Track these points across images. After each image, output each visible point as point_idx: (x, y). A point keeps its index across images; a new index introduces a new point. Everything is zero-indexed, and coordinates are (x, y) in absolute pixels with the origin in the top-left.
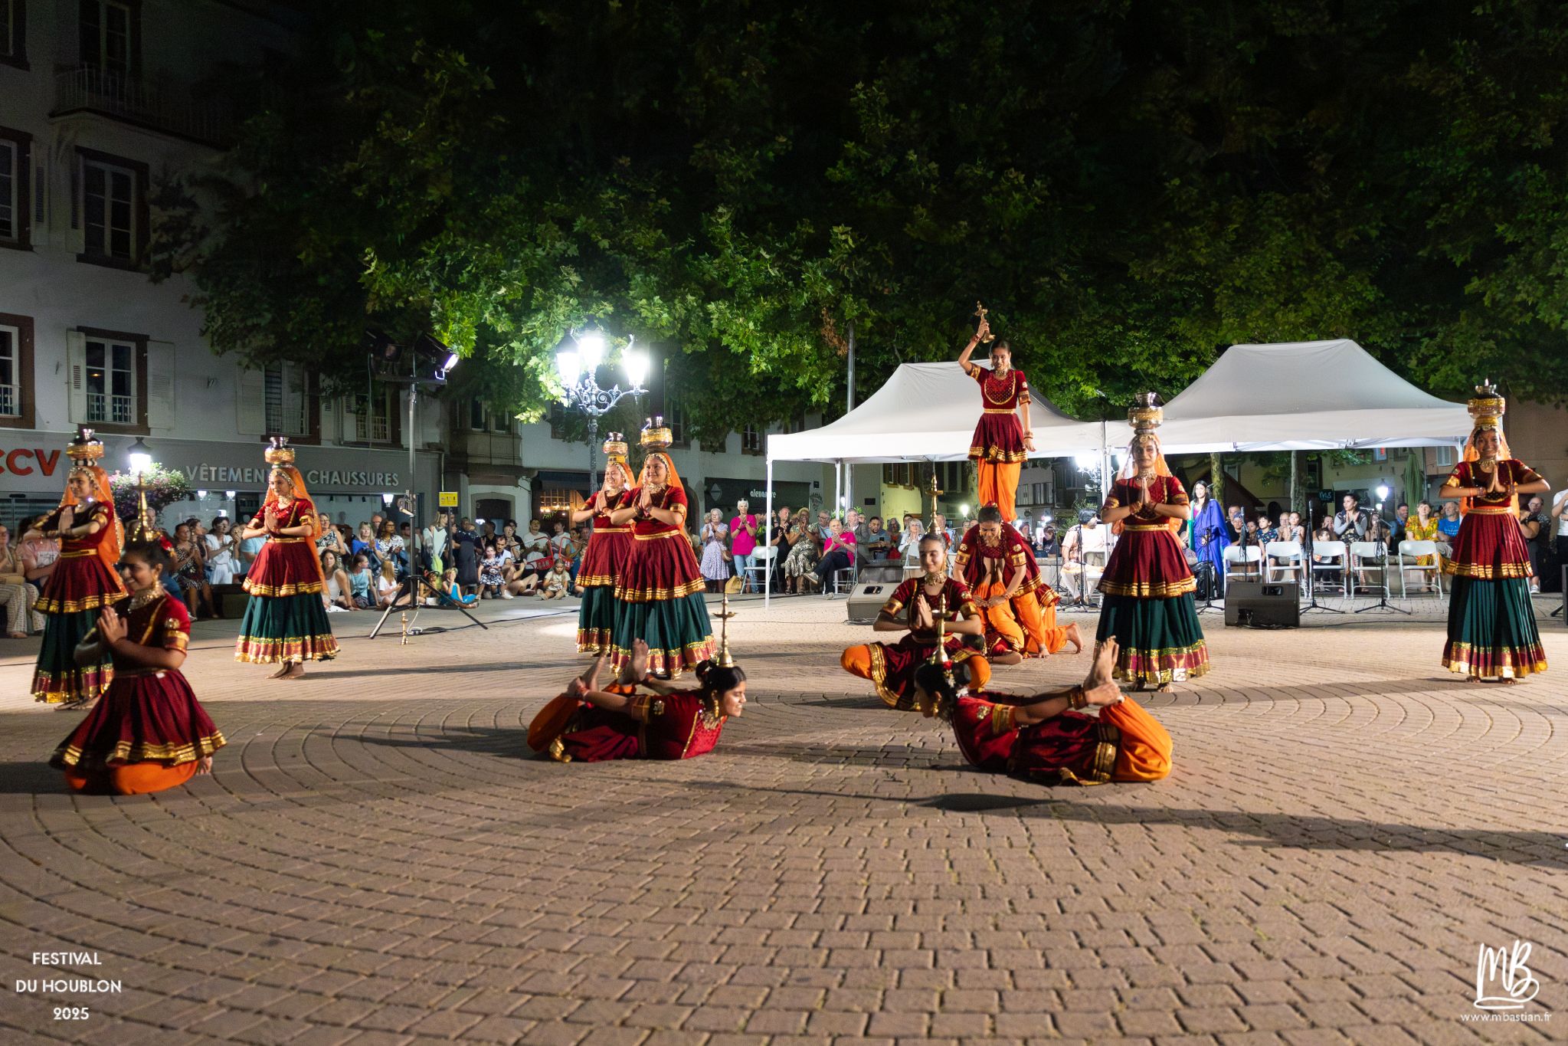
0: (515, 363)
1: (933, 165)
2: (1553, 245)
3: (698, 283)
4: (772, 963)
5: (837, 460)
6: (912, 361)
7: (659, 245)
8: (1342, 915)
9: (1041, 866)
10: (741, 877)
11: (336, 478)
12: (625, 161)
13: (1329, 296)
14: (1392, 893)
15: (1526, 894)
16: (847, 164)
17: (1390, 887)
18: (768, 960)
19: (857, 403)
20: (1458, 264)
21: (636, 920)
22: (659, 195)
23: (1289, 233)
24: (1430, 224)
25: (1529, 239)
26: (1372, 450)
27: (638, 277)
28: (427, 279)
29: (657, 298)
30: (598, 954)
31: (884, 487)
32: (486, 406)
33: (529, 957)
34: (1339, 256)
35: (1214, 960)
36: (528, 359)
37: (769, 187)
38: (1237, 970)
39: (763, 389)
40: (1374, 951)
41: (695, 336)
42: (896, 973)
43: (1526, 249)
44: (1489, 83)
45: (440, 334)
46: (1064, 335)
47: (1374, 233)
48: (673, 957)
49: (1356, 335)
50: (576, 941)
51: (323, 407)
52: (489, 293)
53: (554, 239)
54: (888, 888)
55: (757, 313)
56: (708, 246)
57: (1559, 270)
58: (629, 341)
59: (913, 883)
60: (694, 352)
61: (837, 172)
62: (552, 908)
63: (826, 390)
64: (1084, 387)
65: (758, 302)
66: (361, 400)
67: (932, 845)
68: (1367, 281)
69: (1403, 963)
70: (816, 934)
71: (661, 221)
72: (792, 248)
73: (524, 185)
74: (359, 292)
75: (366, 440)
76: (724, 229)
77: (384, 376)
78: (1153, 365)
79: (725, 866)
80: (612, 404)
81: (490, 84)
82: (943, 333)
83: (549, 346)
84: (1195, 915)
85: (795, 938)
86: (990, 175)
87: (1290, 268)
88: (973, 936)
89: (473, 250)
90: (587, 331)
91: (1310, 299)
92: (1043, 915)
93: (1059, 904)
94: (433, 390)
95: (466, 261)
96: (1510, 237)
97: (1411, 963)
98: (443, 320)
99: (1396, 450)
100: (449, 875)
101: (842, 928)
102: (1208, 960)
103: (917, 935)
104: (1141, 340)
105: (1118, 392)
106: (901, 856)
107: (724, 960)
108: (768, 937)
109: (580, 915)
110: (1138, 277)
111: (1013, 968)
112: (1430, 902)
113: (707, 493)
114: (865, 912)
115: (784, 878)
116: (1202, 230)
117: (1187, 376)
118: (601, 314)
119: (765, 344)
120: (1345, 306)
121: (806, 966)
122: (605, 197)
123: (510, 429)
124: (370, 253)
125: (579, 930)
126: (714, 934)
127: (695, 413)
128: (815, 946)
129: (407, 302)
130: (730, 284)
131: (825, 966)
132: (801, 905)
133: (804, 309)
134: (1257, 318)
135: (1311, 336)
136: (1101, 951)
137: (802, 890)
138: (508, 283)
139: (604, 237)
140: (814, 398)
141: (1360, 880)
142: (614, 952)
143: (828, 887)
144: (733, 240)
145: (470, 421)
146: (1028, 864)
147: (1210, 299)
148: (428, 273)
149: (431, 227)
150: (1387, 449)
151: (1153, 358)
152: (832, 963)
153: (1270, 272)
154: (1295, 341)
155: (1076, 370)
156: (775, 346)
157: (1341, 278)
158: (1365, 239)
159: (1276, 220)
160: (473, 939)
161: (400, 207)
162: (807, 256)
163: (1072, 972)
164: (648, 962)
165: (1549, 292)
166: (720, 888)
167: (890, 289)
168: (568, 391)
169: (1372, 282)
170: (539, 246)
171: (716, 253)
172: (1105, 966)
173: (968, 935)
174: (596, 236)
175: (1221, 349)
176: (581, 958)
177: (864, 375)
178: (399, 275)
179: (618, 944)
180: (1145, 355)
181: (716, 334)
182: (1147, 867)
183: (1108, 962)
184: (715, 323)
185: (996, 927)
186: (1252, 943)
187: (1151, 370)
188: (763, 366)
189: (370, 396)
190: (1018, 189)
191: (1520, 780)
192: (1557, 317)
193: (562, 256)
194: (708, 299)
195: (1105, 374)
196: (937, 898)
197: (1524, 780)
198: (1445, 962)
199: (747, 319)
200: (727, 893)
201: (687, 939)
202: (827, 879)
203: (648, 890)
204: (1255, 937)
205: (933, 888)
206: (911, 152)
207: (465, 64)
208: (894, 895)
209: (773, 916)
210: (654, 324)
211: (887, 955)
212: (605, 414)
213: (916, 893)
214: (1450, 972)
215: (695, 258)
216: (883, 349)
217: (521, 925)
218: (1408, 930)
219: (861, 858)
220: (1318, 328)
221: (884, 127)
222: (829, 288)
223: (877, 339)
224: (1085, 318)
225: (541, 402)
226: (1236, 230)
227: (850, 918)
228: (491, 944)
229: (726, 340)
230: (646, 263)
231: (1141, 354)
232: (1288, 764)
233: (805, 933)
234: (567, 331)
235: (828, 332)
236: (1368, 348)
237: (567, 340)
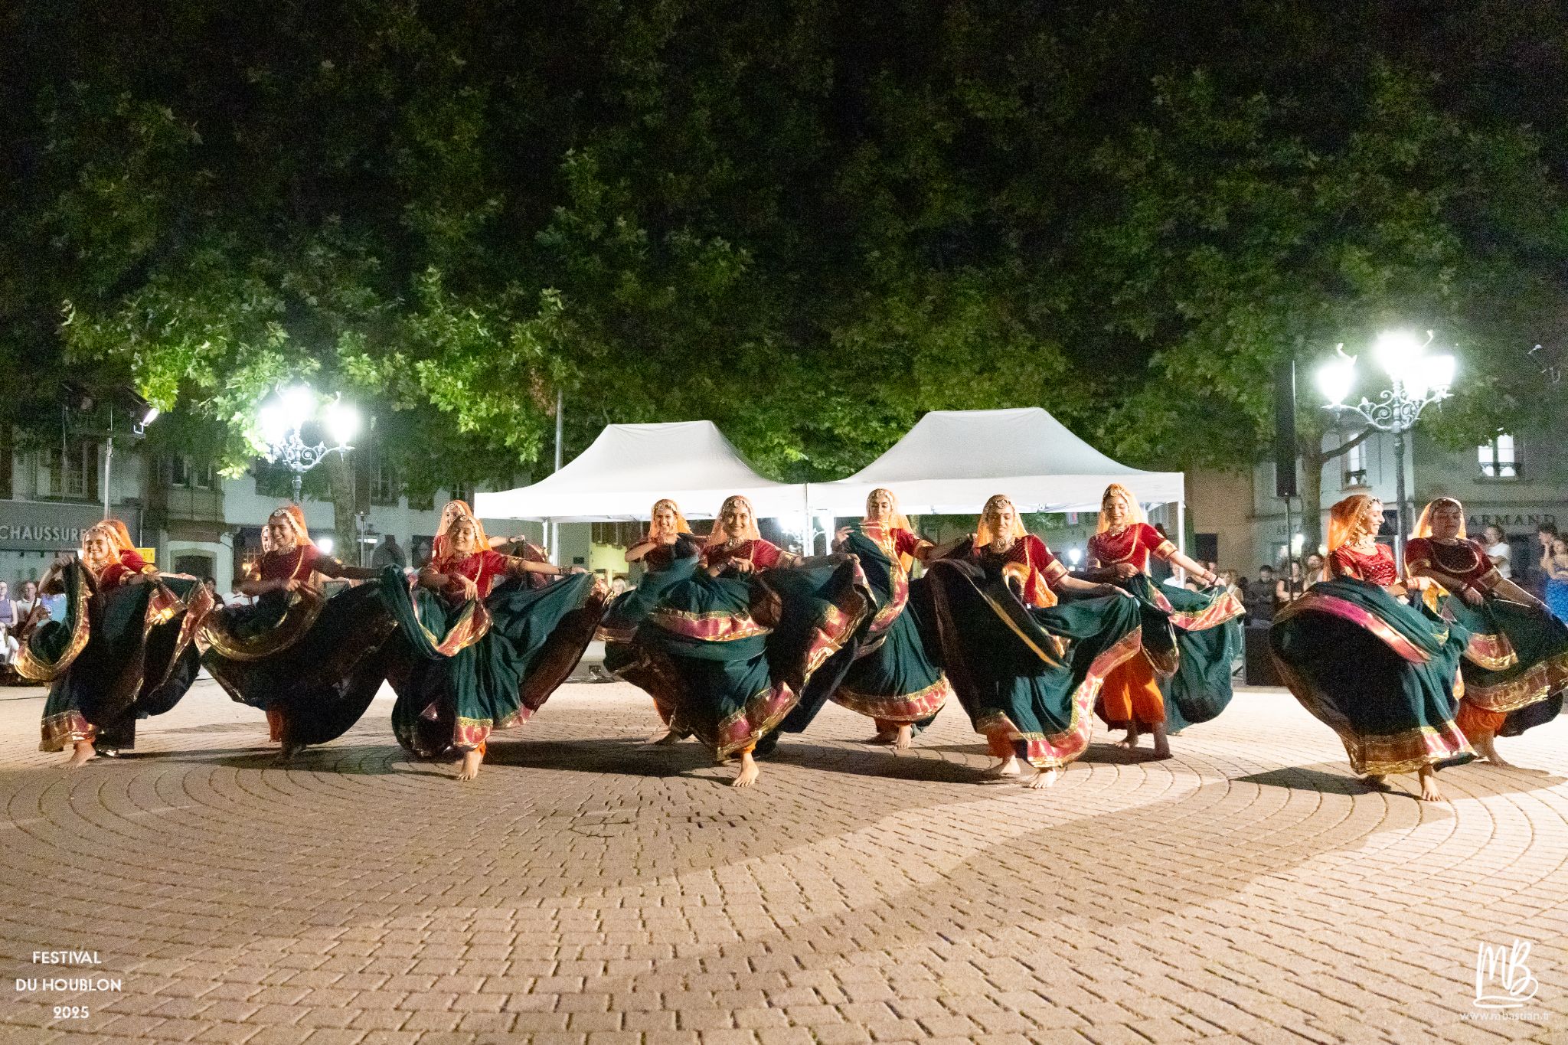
0: (219, 419)
1: (642, 232)
2: (1229, 323)
3: (406, 339)
4: (457, 1029)
5: (544, 519)
6: (620, 422)
7: (368, 303)
8: (1025, 969)
9: (733, 924)
10: (430, 941)
11: (27, 533)
12: (335, 219)
13: (1022, 365)
14: (1074, 947)
15: (1201, 946)
16: (558, 228)
17: (1072, 941)
18: (453, 1026)
19: (566, 461)
20: (1142, 338)
21: (319, 987)
22: (369, 254)
23: (984, 306)
24: (1116, 300)
25: (1207, 316)
26: (1064, 514)
27: (346, 334)
28: (129, 332)
29: (365, 356)
30: (276, 1025)
31: (592, 546)
32: (188, 461)
33: (204, 1029)
34: (1031, 327)
35: (900, 1017)
36: (233, 414)
37: (480, 249)
38: (923, 1027)
39: (472, 448)
40: (1055, 1005)
41: (401, 394)
42: (584, 1037)
43: (1205, 324)
44: (1170, 170)
45: (139, 387)
46: (768, 399)
47: (1064, 307)
48: (355, 1025)
49: (1047, 404)
50: (254, 1011)
51: (16, 460)
52: (192, 347)
53: (260, 295)
54: (579, 949)
55: (466, 373)
56: (415, 304)
57: (1235, 346)
58: (336, 397)
59: (605, 943)
60: (403, 410)
61: (548, 236)
62: (231, 977)
63: (534, 449)
64: (788, 451)
65: (467, 362)
66: (57, 453)
67: (626, 905)
68: (1057, 351)
69: (1083, 1017)
70: (504, 998)
71: (369, 279)
72: (501, 311)
73: (233, 240)
74: (55, 344)
75: (57, 494)
76: (434, 289)
77: (79, 429)
78: (855, 429)
79: (413, 929)
80: (318, 461)
81: (197, 138)
82: (651, 396)
83: (253, 402)
84: (883, 971)
85: (484, 1002)
86: (697, 242)
87: (984, 337)
88: (663, 997)
89: (176, 303)
90: (293, 388)
91: (1004, 369)
92: (734, 974)
93: (750, 963)
94: (133, 444)
95: (170, 314)
96: (1190, 314)
97: (1091, 1017)
98: (144, 373)
99: (1087, 514)
100: (124, 945)
101: (531, 991)
102: (895, 1017)
103: (607, 997)
104: (843, 405)
105: (821, 455)
106: (594, 917)
107: (408, 1027)
108: (455, 1001)
109: (261, 983)
110: (839, 345)
111: (702, 1029)
112: (1111, 955)
113: (415, 551)
114: (555, 974)
115: (474, 941)
116: (901, 300)
117: (887, 441)
118: (307, 371)
119: (474, 403)
120: (1036, 377)
121: (493, 1031)
122: (313, 254)
123: (213, 485)
124: (68, 304)
125: (258, 999)
126: (399, 1000)
127: (404, 470)
128: (502, 1010)
129: (106, 354)
130: (439, 343)
131: (511, 1031)
132: (490, 968)
133: (514, 369)
134: (953, 386)
135: (1005, 404)
136: (789, 1010)
137: (490, 952)
138: (213, 338)
139: (312, 294)
140: (522, 458)
141: (1043, 934)
142: (294, 1022)
143: (519, 950)
144: (443, 301)
145: (171, 478)
146: (721, 923)
147: (908, 366)
148: (129, 326)
149: (134, 280)
150: (1078, 514)
151: (854, 424)
152: (519, 1027)
153: (966, 341)
154: (989, 408)
155: (780, 434)
156: (484, 405)
157: (1033, 348)
158: (1055, 312)
159: (972, 292)
160: (146, 1011)
161: (101, 258)
162: (515, 318)
163: (760, 1032)
164: (329, 1031)
165: (1227, 367)
166: (407, 952)
167: (598, 350)
168: (271, 447)
169: (1062, 353)
170: (244, 301)
171: (426, 313)
172: (792, 1024)
173: (658, 996)
174: (304, 293)
175: (920, 414)
176: (258, 1029)
177: (573, 435)
178: (98, 328)
179: (299, 1013)
180: (847, 420)
181: (425, 392)
182: (838, 924)
183: (796, 1020)
184: (423, 381)
185: (686, 987)
186: (938, 1000)
187: (853, 434)
188: (471, 425)
189: (65, 448)
190: (725, 257)
191: (1198, 835)
192: (1236, 390)
193: (270, 312)
194: (417, 359)
195: (808, 438)
196: (628, 958)
197: (1202, 835)
198: (1124, 1016)
199: (456, 378)
200: (414, 957)
201: (371, 1005)
202: (517, 942)
203: (333, 956)
204: (940, 993)
205: (625, 948)
206: (620, 218)
207: (172, 118)
208: (584, 957)
209: (459, 981)
210: (362, 382)
211: (574, 1018)
212: (309, 472)
213: (607, 954)
214: (1128, 1026)
215: (405, 317)
216: (592, 410)
217: (197, 996)
218: (1089, 984)
219: (554, 919)
220: (1010, 396)
221: (595, 194)
222: (538, 349)
223: (586, 400)
224: (789, 383)
225: (245, 458)
226: (933, 301)
227: (539, 982)
228: (166, 1017)
229: (434, 399)
230: (354, 320)
231: (843, 418)
232: (977, 820)
233: (493, 997)
234: (272, 387)
235: (536, 392)
236: (1060, 417)
237: (271, 395)
